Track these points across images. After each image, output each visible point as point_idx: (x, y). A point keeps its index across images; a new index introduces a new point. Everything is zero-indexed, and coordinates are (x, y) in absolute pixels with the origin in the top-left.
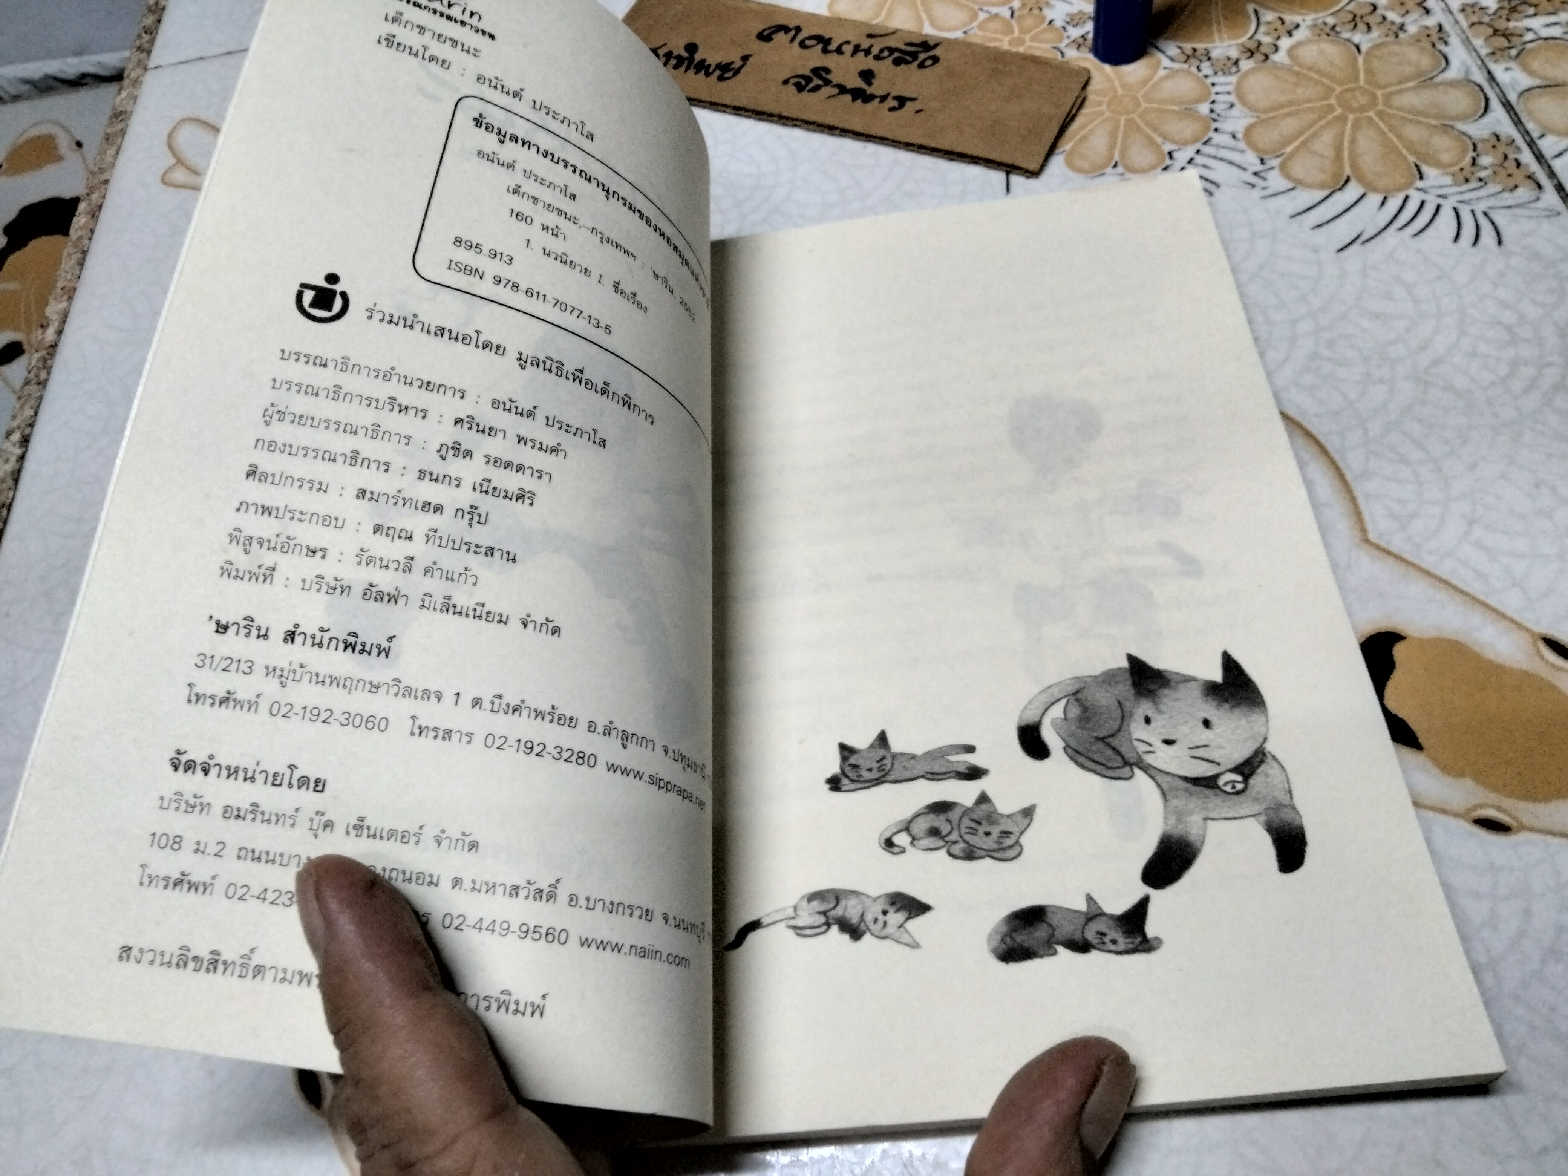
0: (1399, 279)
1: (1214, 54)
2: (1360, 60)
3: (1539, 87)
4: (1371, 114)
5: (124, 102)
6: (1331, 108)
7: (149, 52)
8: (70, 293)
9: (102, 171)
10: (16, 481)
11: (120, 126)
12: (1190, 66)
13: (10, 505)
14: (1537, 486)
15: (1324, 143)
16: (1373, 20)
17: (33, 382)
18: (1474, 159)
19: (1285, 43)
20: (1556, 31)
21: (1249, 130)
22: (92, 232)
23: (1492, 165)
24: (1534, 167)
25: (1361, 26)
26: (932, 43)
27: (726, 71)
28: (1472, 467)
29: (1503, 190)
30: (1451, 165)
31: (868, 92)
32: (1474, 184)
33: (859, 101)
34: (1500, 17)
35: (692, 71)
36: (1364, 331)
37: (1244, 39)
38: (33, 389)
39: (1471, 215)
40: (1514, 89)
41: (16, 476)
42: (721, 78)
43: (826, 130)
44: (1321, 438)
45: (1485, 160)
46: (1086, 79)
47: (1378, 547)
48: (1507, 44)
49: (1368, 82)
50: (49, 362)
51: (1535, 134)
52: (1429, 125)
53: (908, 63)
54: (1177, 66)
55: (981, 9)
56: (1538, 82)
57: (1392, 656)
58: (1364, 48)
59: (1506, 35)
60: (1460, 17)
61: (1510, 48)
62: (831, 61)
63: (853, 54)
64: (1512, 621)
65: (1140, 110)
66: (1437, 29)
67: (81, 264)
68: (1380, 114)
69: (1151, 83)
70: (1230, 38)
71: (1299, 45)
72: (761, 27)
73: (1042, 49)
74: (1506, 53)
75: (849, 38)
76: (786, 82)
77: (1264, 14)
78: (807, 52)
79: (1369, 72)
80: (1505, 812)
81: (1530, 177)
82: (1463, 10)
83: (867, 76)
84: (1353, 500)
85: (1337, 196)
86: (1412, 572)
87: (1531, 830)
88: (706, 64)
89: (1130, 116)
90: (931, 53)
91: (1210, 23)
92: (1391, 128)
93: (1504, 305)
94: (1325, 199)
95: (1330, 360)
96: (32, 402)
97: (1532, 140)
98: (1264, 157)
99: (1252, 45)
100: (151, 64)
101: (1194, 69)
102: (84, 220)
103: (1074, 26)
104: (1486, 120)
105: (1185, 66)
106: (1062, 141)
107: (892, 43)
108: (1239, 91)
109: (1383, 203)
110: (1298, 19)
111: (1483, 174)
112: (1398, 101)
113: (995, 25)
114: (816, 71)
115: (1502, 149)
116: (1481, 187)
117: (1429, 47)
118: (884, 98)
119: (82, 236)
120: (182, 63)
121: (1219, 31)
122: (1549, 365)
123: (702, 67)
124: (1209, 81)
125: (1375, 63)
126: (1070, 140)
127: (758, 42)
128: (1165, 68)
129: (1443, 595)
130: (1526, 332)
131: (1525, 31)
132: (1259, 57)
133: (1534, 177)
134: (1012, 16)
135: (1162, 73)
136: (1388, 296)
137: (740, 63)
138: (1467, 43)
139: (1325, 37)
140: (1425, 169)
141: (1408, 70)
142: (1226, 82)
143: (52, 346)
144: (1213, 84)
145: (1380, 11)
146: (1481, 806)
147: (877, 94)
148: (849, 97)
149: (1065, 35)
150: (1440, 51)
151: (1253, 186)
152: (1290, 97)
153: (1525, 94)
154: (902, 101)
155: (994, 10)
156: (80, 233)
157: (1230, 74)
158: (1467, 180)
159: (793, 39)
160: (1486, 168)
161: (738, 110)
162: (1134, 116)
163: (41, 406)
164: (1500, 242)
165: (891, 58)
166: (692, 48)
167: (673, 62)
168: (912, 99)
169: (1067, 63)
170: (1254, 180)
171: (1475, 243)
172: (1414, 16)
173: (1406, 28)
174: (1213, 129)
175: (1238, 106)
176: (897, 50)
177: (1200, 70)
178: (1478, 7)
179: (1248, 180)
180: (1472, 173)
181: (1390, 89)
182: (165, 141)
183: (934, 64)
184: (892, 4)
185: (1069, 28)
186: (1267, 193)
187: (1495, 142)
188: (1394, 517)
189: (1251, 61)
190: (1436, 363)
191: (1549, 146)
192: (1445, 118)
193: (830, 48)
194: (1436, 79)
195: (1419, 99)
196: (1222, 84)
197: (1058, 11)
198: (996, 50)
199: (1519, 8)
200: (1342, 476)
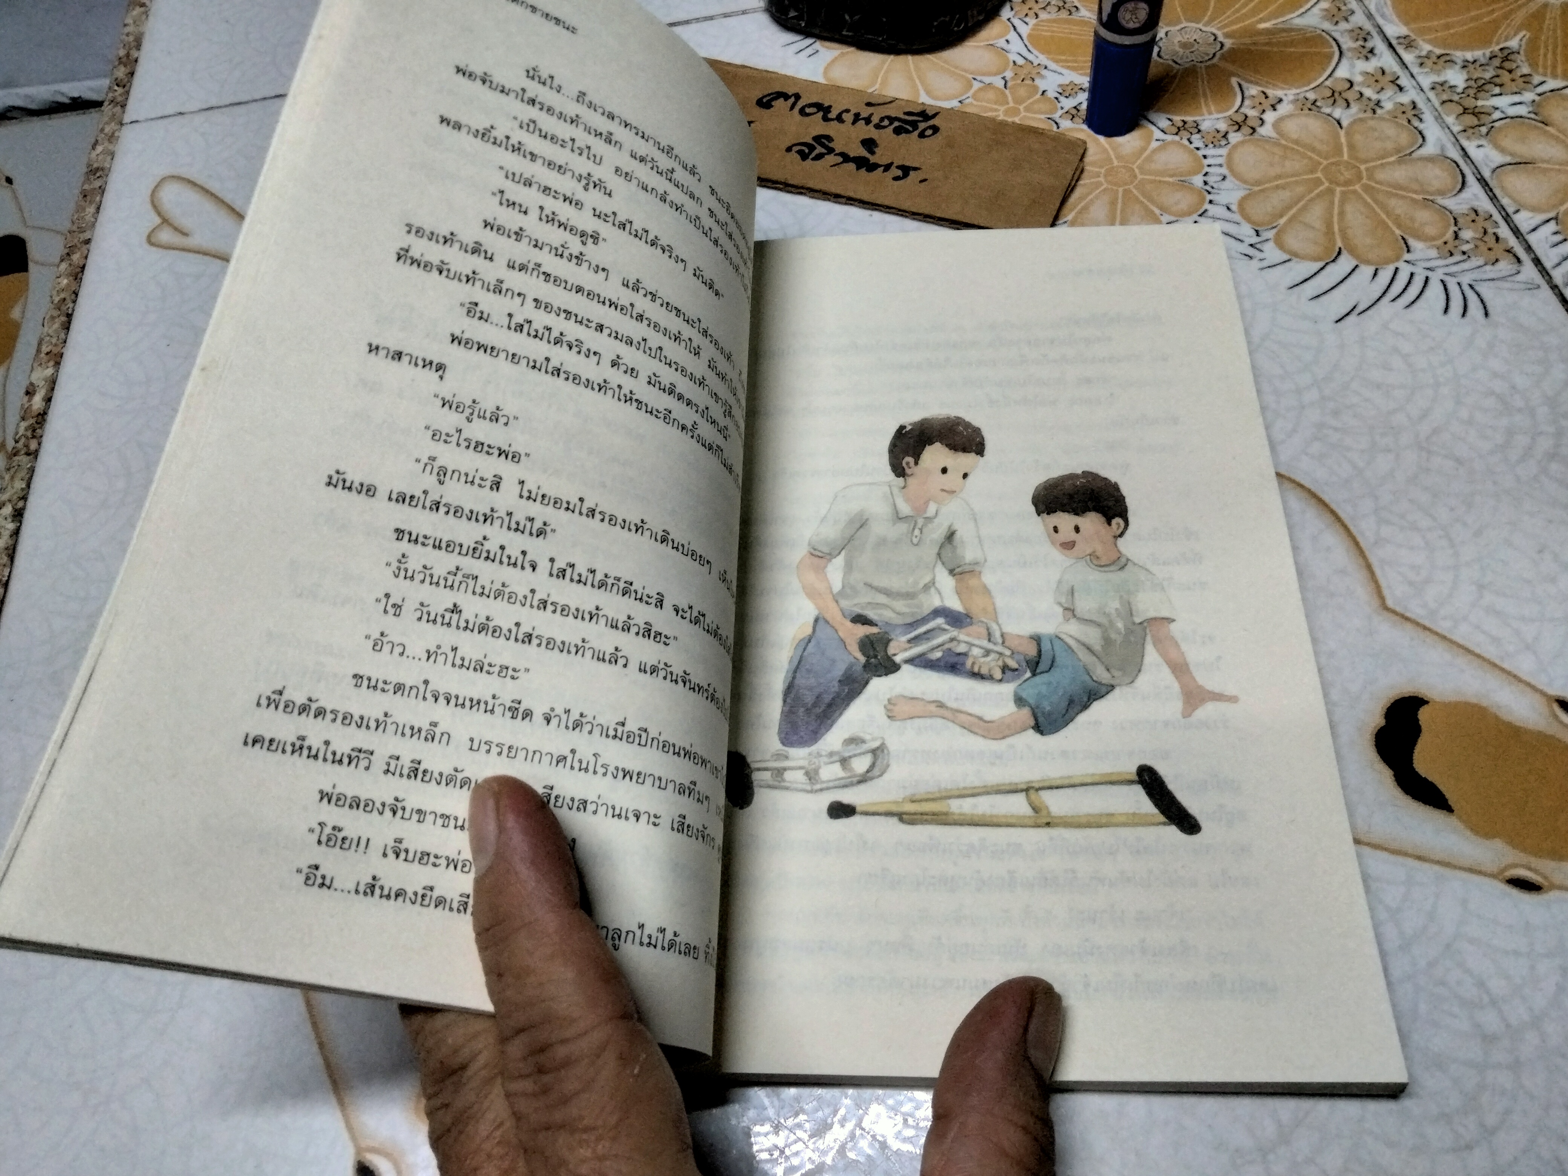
0: (1396, 350)
1: (1204, 126)
2: (1342, 133)
3: (1510, 164)
4: (1357, 187)
5: (100, 158)
6: (1319, 182)
7: (123, 106)
8: (57, 359)
9: (82, 230)
10: (12, 558)
11: (97, 184)
12: (1181, 139)
13: (7, 582)
14: (1540, 551)
15: (1315, 215)
16: (1351, 95)
17: (23, 452)
18: (1456, 233)
19: (1270, 117)
20: (1522, 110)
21: (1242, 202)
22: (76, 294)
23: (1473, 239)
24: (1513, 242)
25: (1340, 102)
26: (930, 112)
28: (1478, 533)
29: (1486, 264)
30: (1433, 239)
31: (871, 162)
32: (1458, 257)
33: (863, 170)
34: (1468, 96)
36: (1367, 400)
37: (1231, 112)
38: (23, 459)
39: (1457, 287)
40: (1487, 165)
41: (11, 553)
43: (832, 198)
44: (1333, 506)
45: (1467, 234)
46: (1082, 151)
47: (1394, 612)
48: (1476, 122)
49: (1350, 156)
50: (38, 431)
51: (1510, 210)
52: (1414, 200)
53: (907, 132)
54: (1169, 138)
55: (975, 79)
56: (1508, 159)
57: (1418, 720)
58: (1345, 123)
59: (1476, 113)
60: (1431, 95)
61: (1480, 126)
62: (832, 129)
63: (854, 123)
64: (1528, 684)
65: (1136, 182)
66: (1411, 106)
67: (67, 326)
68: (1367, 189)
69: (1145, 155)
70: (1219, 112)
71: (1281, 119)
72: (760, 94)
73: (1037, 120)
74: (1477, 130)
75: (849, 107)
76: (789, 149)
77: (1248, 89)
78: (807, 119)
79: (1352, 147)
80: (1535, 871)
81: (1508, 251)
82: (1434, 88)
83: (869, 144)
84: (1369, 567)
85: (1330, 268)
86: (1430, 639)
87: (1562, 888)
89: (1127, 187)
90: (931, 123)
91: (1195, 96)
92: (1376, 201)
93: (1495, 375)
94: (1320, 271)
95: (1336, 429)
96: (23, 473)
97: (1508, 214)
98: (1259, 229)
99: (1240, 119)
100: (127, 119)
101: (1185, 142)
102: (65, 281)
103: (1067, 97)
104: (1464, 195)
105: (1177, 138)
106: (1065, 210)
107: (890, 111)
108: (1230, 164)
109: (1375, 274)
110: (1280, 93)
111: (1465, 248)
112: (1380, 175)
113: (991, 95)
114: (817, 139)
115: (1481, 223)
116: (1463, 261)
117: (1406, 123)
118: (887, 167)
119: (64, 299)
120: (161, 118)
121: (1207, 105)
122: (1541, 434)
124: (1200, 153)
125: (1358, 137)
126: (1072, 210)
127: (759, 108)
128: (1157, 140)
129: (1462, 661)
130: (1519, 402)
131: (1493, 110)
132: (1246, 130)
133: (1513, 251)
134: (1005, 86)
135: (1154, 145)
136: (1387, 367)
138: (1439, 118)
139: (1306, 111)
140: (1412, 242)
141: (1389, 145)
142: (1216, 155)
143: (39, 414)
144: (1205, 157)
145: (1356, 88)
146: (1515, 866)
147: (880, 163)
148: (852, 166)
149: (1059, 105)
150: (1416, 128)
151: (1251, 258)
152: (1278, 170)
153: (1498, 170)
154: (906, 170)
155: (987, 80)
156: (62, 296)
157: (1220, 146)
158: (1451, 254)
159: (793, 106)
160: (1468, 242)
162: (1131, 187)
163: (34, 477)
164: (1486, 314)
165: (892, 127)
168: (915, 169)
169: (1063, 134)
170: (1251, 251)
171: (1464, 315)
172: (1389, 92)
173: (1382, 104)
174: (1208, 201)
175: (1230, 178)
176: (897, 119)
177: (1191, 143)
178: (1447, 85)
179: (1247, 253)
180: (1456, 247)
181: (1372, 164)
182: (148, 199)
183: (933, 134)
184: (887, 72)
185: (1062, 99)
186: (1265, 264)
187: (1473, 216)
188: (1411, 584)
189: (1239, 134)
190: (1436, 431)
191: (1524, 220)
192: (1428, 193)
193: (830, 116)
194: (1414, 155)
195: (1400, 174)
196: (1213, 156)
197: (1050, 82)
198: (993, 120)
199: (1487, 87)
200: (1357, 544)
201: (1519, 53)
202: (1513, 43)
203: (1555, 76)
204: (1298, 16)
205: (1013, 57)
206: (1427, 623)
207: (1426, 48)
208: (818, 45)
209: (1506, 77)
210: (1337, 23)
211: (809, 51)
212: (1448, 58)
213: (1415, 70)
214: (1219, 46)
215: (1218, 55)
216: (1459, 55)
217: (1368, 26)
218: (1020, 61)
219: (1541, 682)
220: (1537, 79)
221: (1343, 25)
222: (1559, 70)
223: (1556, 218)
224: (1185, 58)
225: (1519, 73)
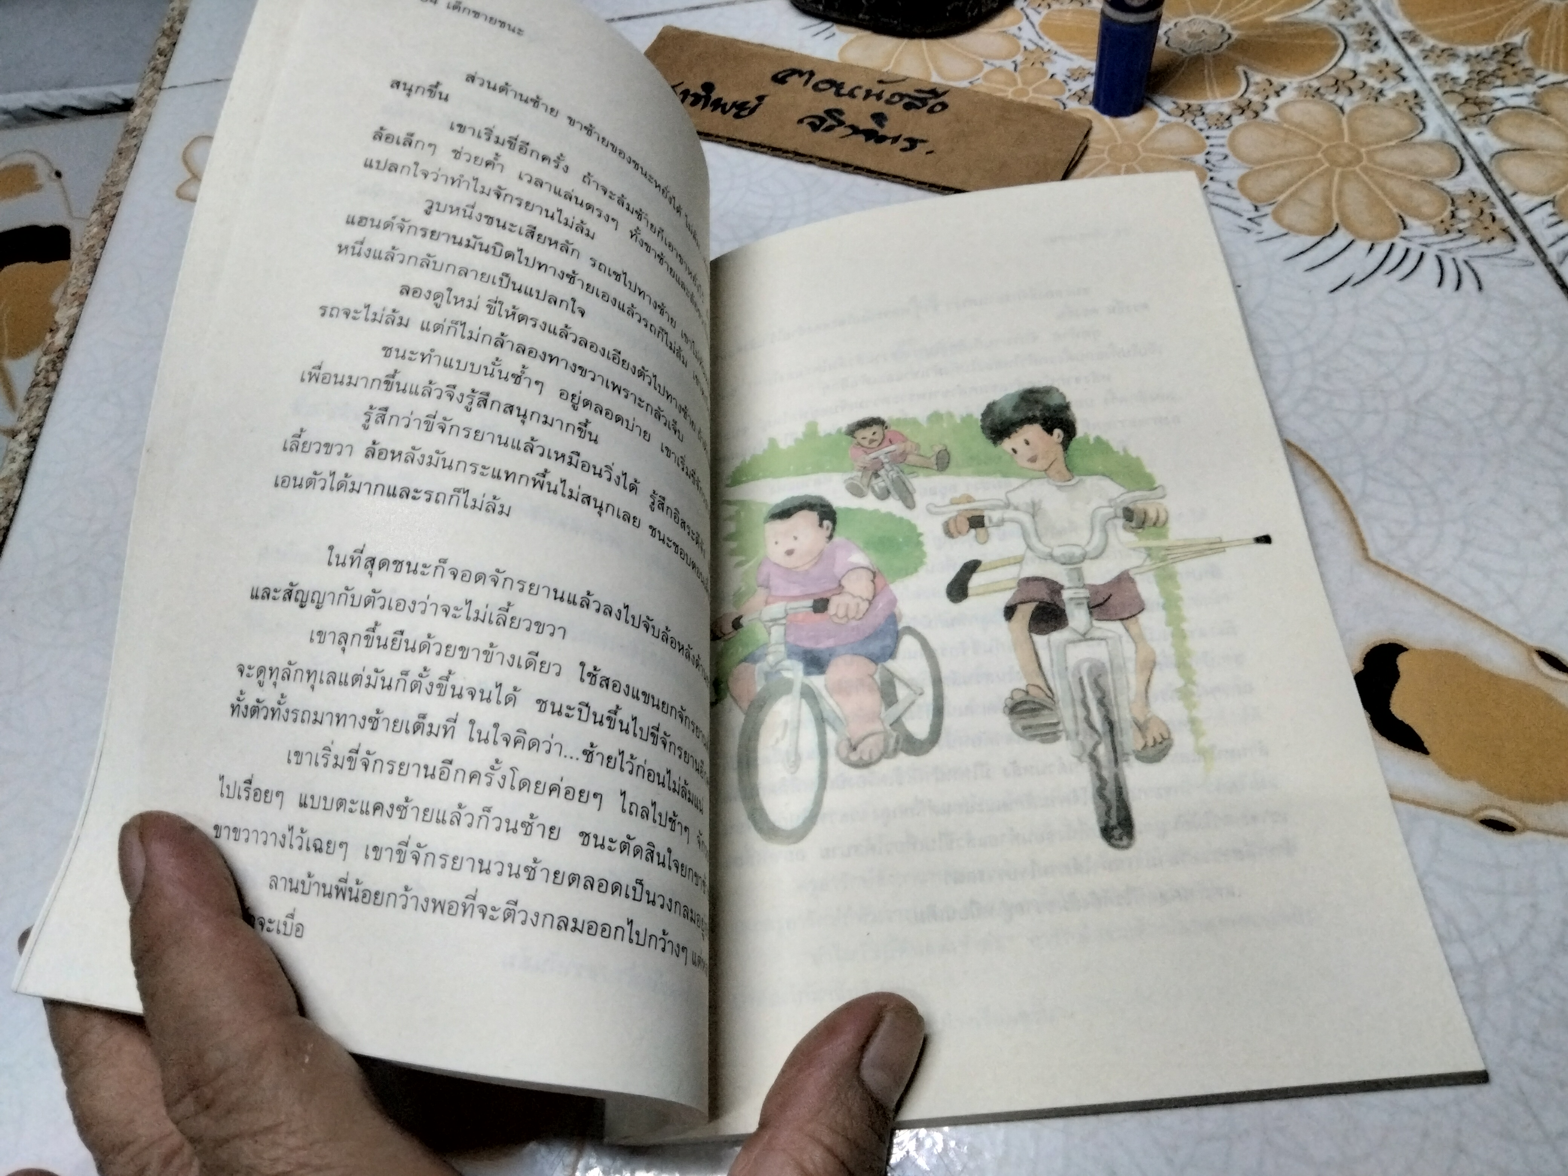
0: (1388, 320)
1: (1207, 110)
2: (1344, 119)
3: (1509, 150)
4: (1357, 169)
6: (1319, 163)
7: (163, 73)
8: (82, 299)
9: (114, 183)
10: (24, 480)
11: (134, 141)
12: (1185, 120)
13: (17, 503)
14: (1526, 511)
15: (1314, 194)
16: (1354, 85)
17: (42, 384)
18: (1452, 212)
19: (1273, 102)
20: (1523, 101)
21: (1243, 180)
22: (105, 241)
23: (1469, 219)
24: (1509, 222)
25: (1344, 90)
26: (940, 91)
27: (741, 109)
28: (1464, 492)
29: (1481, 241)
30: (1431, 217)
31: (880, 134)
32: (1454, 235)
33: (872, 141)
34: (1470, 87)
35: (709, 109)
36: (1358, 365)
37: (1235, 98)
38: (43, 392)
39: (1452, 263)
40: (1486, 151)
41: (23, 475)
42: (737, 116)
43: (840, 167)
44: (1320, 462)
45: (1464, 214)
46: (1086, 130)
47: (1376, 563)
48: (1477, 111)
49: (1352, 141)
50: (58, 364)
51: (1508, 192)
52: (1410, 181)
53: (918, 108)
54: (1173, 119)
55: (986, 62)
56: (1507, 146)
57: (1397, 666)
58: (1347, 108)
59: (1478, 103)
60: (1434, 86)
61: (1480, 115)
62: (843, 103)
63: (865, 98)
64: (1508, 635)
65: (1140, 158)
66: (1414, 95)
67: (94, 270)
68: (1365, 170)
69: (1149, 134)
70: (1223, 96)
71: (1286, 104)
72: (776, 70)
73: (1045, 100)
74: (1477, 118)
75: (861, 83)
76: (801, 121)
77: (1252, 76)
78: (820, 94)
79: (1354, 133)
80: (1511, 814)
81: (1505, 230)
82: (1436, 79)
83: (879, 118)
84: (1353, 520)
85: (1328, 241)
86: (1412, 588)
87: (1536, 830)
88: (723, 102)
89: (1130, 164)
90: (940, 100)
91: (1201, 81)
92: (1377, 183)
93: (1486, 344)
94: (1318, 243)
95: (1327, 391)
96: (41, 404)
97: (1505, 197)
98: (1258, 204)
99: (1244, 103)
100: (167, 83)
101: (1189, 123)
102: (95, 230)
103: (1075, 80)
104: (1463, 177)
105: (1181, 120)
107: (902, 89)
108: (1233, 143)
109: (1371, 249)
110: (1284, 81)
111: (1462, 226)
112: (1381, 158)
113: (1000, 77)
114: (829, 112)
115: (1478, 204)
116: (1461, 238)
117: (1406, 110)
118: (895, 139)
119: (93, 246)
120: (197, 84)
121: (1213, 92)
122: (1530, 401)
123: (718, 104)
124: (1204, 134)
125: (1359, 125)
127: (773, 83)
128: (1161, 121)
129: (1443, 610)
130: (1508, 370)
131: (1494, 100)
132: (1249, 113)
133: (1509, 230)
134: (1015, 69)
135: (1158, 125)
136: (1380, 334)
137: (755, 102)
138: (1441, 107)
139: (1310, 98)
140: (1409, 220)
141: (1390, 131)
142: (1219, 136)
143: (62, 350)
144: (1208, 138)
145: (1359, 78)
146: (1487, 807)
147: (889, 135)
148: (861, 138)
149: (1067, 88)
150: (1417, 115)
151: (1248, 231)
152: (1279, 151)
153: (1497, 156)
154: (913, 143)
155: (998, 63)
156: (91, 243)
157: (1223, 128)
158: (1448, 232)
159: (807, 82)
160: (1464, 221)
161: (754, 146)
162: (1134, 164)
164: (1480, 288)
165: (902, 103)
166: (708, 87)
167: (690, 99)
168: (923, 141)
169: (1069, 113)
170: (1249, 225)
171: (1458, 288)
172: (1391, 82)
173: (1385, 93)
174: (1208, 178)
175: (1231, 157)
176: (909, 96)
177: (1194, 124)
178: (1449, 78)
179: (1244, 226)
180: (1452, 225)
181: (1372, 147)
182: (180, 156)
183: (943, 109)
184: (901, 52)
185: (1070, 82)
186: (1262, 237)
187: (1471, 198)
188: (1392, 537)
189: (1243, 117)
190: (1426, 396)
191: (1521, 202)
192: (1425, 175)
193: (843, 91)
194: (1414, 140)
195: (1399, 157)
196: (1216, 137)
197: (1060, 66)
198: (1002, 100)
199: (1488, 80)
200: (1342, 499)
201: (1521, 48)
202: (1517, 40)
203: (1556, 70)
204: (1307, 11)
205: (1023, 43)
206: (1411, 576)
207: (1430, 42)
208: (836, 29)
209: (1508, 71)
210: (1343, 17)
211: (827, 33)
212: (1451, 52)
213: (1419, 62)
214: (1226, 37)
215: (1225, 45)
216: (1462, 50)
217: (1374, 21)
218: (1031, 47)
219: (1521, 633)
220: (1538, 73)
221: (1350, 20)
222: (1561, 63)
223: (1553, 201)
224: (1193, 48)
225: (1520, 67)
